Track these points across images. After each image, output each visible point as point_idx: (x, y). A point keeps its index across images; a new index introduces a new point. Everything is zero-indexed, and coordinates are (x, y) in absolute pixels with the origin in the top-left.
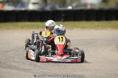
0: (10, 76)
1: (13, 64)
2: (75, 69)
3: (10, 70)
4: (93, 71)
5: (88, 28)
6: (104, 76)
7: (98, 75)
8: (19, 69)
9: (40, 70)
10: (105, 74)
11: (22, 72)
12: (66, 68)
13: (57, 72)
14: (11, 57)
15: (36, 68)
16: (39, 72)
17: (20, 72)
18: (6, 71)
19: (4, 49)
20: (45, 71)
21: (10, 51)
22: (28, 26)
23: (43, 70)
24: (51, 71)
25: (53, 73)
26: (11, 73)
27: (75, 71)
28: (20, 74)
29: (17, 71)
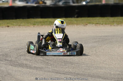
0: (22, 75)
1: (25, 62)
2: (89, 67)
3: (21, 68)
4: (107, 69)
5: (102, 24)
6: (119, 74)
7: (112, 73)
8: (30, 67)
9: (53, 69)
10: (119, 72)
11: (33, 70)
12: (79, 66)
13: (70, 70)
14: (22, 55)
15: (48, 66)
16: (51, 70)
17: (31, 71)
18: (17, 69)
19: (14, 47)
20: (57, 69)
21: (21, 49)
22: (41, 22)
23: (55, 68)
24: (64, 69)
25: (66, 71)
26: (22, 72)
27: (89, 69)
28: (32, 72)
29: (28, 70)
